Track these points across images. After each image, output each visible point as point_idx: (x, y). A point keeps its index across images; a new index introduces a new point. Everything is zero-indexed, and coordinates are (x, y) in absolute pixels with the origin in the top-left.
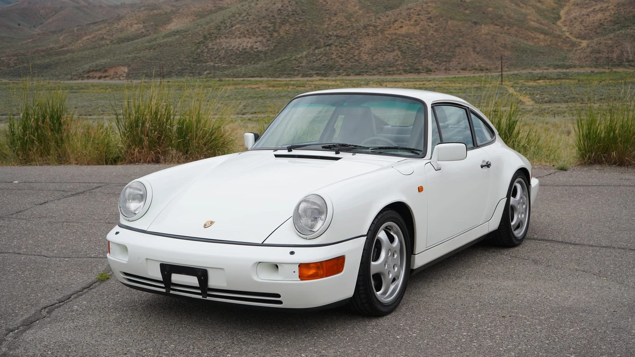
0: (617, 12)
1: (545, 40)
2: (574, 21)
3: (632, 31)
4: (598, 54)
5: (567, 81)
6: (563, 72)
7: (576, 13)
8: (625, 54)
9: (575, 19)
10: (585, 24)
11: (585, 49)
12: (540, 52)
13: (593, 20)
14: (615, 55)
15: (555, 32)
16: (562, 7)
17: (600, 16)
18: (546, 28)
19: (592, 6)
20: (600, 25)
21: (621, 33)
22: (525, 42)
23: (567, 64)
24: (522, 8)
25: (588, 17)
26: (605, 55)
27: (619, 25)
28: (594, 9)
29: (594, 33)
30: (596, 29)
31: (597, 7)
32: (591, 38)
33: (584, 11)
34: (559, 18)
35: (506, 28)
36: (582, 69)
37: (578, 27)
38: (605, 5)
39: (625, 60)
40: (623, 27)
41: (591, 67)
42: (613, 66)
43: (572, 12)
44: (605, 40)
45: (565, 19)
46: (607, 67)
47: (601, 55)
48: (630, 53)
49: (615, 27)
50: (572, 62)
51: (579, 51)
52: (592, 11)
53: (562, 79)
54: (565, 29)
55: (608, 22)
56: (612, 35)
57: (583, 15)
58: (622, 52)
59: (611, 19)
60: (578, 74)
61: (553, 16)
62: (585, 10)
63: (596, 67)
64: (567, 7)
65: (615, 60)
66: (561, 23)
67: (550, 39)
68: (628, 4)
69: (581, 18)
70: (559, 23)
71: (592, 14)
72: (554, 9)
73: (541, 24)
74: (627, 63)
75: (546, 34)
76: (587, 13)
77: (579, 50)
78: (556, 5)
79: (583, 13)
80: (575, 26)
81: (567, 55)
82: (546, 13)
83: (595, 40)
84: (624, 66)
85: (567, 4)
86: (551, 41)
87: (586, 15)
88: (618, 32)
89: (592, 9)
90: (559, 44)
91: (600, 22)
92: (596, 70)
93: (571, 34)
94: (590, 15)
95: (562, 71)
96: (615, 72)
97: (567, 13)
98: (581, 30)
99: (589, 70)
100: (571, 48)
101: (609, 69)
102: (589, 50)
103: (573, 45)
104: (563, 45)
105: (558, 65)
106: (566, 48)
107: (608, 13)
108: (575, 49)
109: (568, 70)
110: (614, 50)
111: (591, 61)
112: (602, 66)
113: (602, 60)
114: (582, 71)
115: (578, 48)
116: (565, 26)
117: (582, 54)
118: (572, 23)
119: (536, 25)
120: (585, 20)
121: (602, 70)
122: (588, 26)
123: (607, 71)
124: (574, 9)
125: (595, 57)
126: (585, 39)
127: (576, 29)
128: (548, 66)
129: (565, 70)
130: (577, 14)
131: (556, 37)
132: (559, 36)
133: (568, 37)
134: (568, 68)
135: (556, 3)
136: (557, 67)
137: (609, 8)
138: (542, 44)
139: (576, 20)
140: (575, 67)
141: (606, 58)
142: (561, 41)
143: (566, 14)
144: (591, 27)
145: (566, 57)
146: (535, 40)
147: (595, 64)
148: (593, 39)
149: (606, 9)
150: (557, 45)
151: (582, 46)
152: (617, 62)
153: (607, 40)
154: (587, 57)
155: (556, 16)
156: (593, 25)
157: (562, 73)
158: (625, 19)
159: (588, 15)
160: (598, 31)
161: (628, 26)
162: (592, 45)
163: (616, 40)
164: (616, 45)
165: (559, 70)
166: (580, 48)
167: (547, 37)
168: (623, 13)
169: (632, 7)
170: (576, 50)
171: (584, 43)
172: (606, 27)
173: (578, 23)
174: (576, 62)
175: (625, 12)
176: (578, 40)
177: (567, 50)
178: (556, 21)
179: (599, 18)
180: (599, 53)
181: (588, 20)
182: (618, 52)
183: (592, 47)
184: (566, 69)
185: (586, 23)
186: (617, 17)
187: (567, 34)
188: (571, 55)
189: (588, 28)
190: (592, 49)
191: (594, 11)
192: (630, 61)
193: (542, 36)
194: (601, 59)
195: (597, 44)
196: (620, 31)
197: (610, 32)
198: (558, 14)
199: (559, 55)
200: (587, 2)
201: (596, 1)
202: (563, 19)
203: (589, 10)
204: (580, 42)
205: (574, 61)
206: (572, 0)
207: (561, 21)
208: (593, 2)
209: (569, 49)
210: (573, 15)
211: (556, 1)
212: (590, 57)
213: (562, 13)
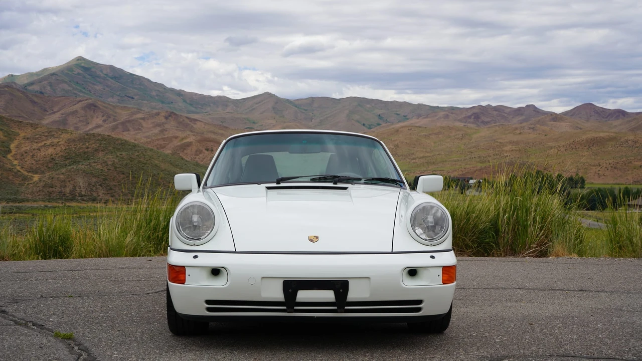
0: (67, 147)
2: (25, 155)
3: (83, 167)
4: (51, 189)
5: (23, 215)
6: (16, 206)
7: (26, 147)
8: (78, 189)
9: (26, 153)
10: (35, 158)
11: (37, 183)
13: (45, 155)
14: (68, 190)
15: (6, 165)
16: (12, 140)
17: (51, 151)
19: (43, 141)
20: (51, 160)
21: (73, 168)
23: (20, 197)
25: (39, 152)
26: (58, 189)
27: (70, 160)
28: (45, 144)
29: (46, 168)
30: (48, 163)
31: (48, 142)
32: (43, 173)
33: (35, 146)
34: (10, 151)
36: (35, 203)
37: (29, 161)
38: (56, 141)
39: (77, 194)
40: (74, 162)
41: (44, 201)
42: (67, 200)
43: (23, 146)
44: (56, 175)
45: (16, 153)
46: (60, 202)
47: (54, 189)
48: (82, 187)
49: (67, 162)
50: (25, 196)
51: (31, 185)
52: (43, 146)
53: (15, 213)
54: (15, 162)
55: (59, 157)
56: (64, 170)
57: (34, 149)
58: (74, 186)
59: (62, 154)
60: (32, 208)
61: (3, 149)
62: (35, 144)
63: (49, 202)
64: (17, 140)
65: (68, 195)
66: (11, 156)
68: (78, 140)
69: (32, 152)
70: (9, 156)
71: (43, 149)
72: (3, 142)
74: (79, 198)
76: (37, 148)
77: (31, 184)
78: (6, 138)
79: (34, 147)
80: (26, 159)
81: (19, 189)
83: (47, 174)
84: (77, 201)
85: (17, 138)
86: (2, 174)
87: (37, 149)
88: (70, 168)
89: (42, 144)
90: (11, 178)
91: (52, 157)
92: (50, 205)
93: (22, 167)
94: (42, 151)
95: (15, 205)
96: (69, 206)
97: (17, 147)
98: (32, 164)
99: (42, 204)
100: (22, 182)
101: (62, 203)
102: (42, 184)
103: (25, 179)
104: (14, 179)
105: (10, 199)
106: (17, 182)
107: (59, 149)
108: (27, 183)
109: (21, 205)
110: (66, 184)
111: (44, 195)
112: (56, 201)
113: (55, 195)
114: (35, 205)
115: (30, 182)
116: (16, 160)
117: (35, 188)
118: (22, 157)
120: (36, 154)
121: (55, 204)
122: (39, 161)
123: (61, 205)
124: (25, 143)
125: (48, 191)
126: (36, 173)
127: (27, 163)
129: (17, 204)
130: (28, 148)
131: (6, 170)
132: (10, 170)
133: (19, 171)
134: (21, 202)
135: (5, 136)
136: (8, 201)
137: (60, 143)
139: (26, 154)
140: (28, 201)
141: (59, 192)
142: (12, 175)
143: (16, 148)
144: (43, 162)
145: (18, 191)
147: (48, 198)
148: (45, 174)
149: (57, 145)
150: (8, 179)
151: (34, 180)
152: (70, 197)
153: (59, 175)
154: (39, 191)
155: (7, 149)
156: (44, 159)
157: (14, 207)
158: (76, 155)
160: (50, 166)
161: (79, 162)
162: (44, 179)
163: (69, 175)
164: (68, 180)
165: (11, 204)
166: (32, 182)
168: (74, 149)
169: (82, 143)
170: (28, 184)
171: (36, 178)
172: (57, 162)
173: (29, 157)
174: (28, 196)
175: (75, 148)
176: (30, 174)
177: (19, 184)
178: (7, 154)
179: (50, 153)
180: (52, 187)
181: (39, 155)
182: (71, 187)
183: (44, 181)
184: (19, 203)
185: (37, 157)
186: (68, 153)
187: (18, 168)
188: (23, 189)
189: (40, 162)
190: (44, 183)
191: (45, 146)
192: (82, 196)
194: (54, 193)
195: (49, 179)
196: (72, 167)
197: (62, 167)
198: (8, 147)
199: (10, 188)
200: (37, 136)
201: (46, 136)
202: (13, 152)
203: (40, 145)
204: (32, 176)
205: (26, 195)
206: (22, 134)
207: (11, 154)
208: (43, 137)
209: (20, 183)
210: (23, 149)
211: (6, 134)
212: (43, 191)
213: (12, 146)
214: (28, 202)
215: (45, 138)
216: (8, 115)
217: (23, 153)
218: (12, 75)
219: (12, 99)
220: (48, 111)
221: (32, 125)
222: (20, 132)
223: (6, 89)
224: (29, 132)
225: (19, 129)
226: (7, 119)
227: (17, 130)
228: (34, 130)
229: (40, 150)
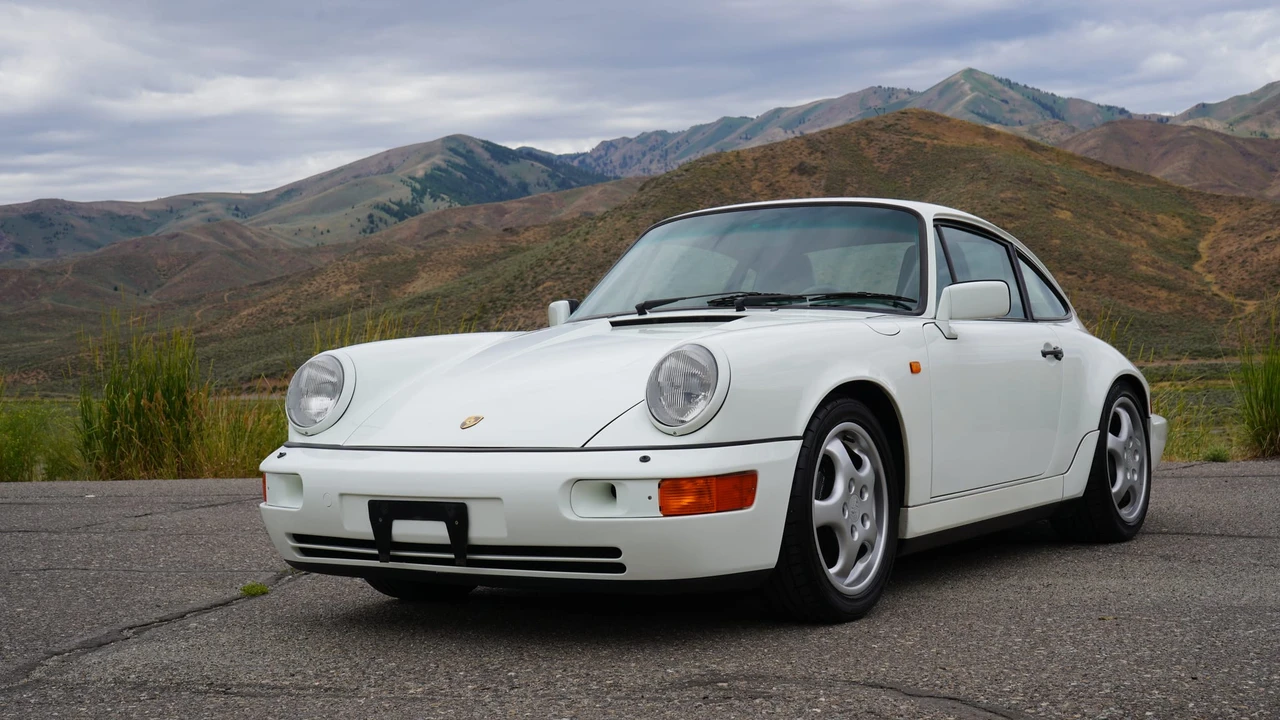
1: (1171, 302)
2: (1227, 262)
5: (1220, 382)
6: (1211, 365)
7: (1230, 245)
9: (1230, 258)
10: (1249, 268)
11: (1253, 317)
12: (1161, 326)
13: (1267, 259)
15: (1190, 285)
16: (1201, 234)
18: (1171, 277)
19: (1262, 232)
22: (1130, 305)
23: (1219, 347)
24: (1121, 237)
25: (1256, 254)
28: (1267, 238)
29: (1270, 286)
30: (1274, 276)
31: (1274, 234)
32: (1264, 296)
33: (1247, 243)
34: (1197, 256)
35: (1089, 279)
37: (1235, 273)
43: (1223, 244)
45: (1210, 259)
50: (1228, 345)
51: (1241, 322)
52: (1264, 242)
53: (1208, 378)
54: (1209, 278)
57: (1246, 250)
60: (1242, 368)
61: (1183, 252)
62: (1248, 240)
64: (1212, 234)
66: (1202, 266)
67: (1179, 300)
69: (1241, 256)
70: (1197, 267)
71: (1264, 248)
72: (1185, 239)
73: (1160, 268)
75: (1171, 289)
76: (1252, 246)
77: (1240, 319)
78: (1190, 232)
79: (1245, 246)
80: (1230, 271)
82: (1169, 247)
83: (1272, 299)
85: (1212, 229)
86: (1183, 302)
87: (1252, 249)
89: (1263, 237)
90: (1200, 308)
93: (1223, 287)
94: (1261, 250)
95: (1208, 362)
97: (1212, 247)
98: (1243, 279)
100: (1223, 317)
102: (1262, 319)
103: (1228, 309)
104: (1206, 312)
105: (1199, 351)
106: (1213, 317)
108: (1232, 318)
109: (1219, 361)
111: (1266, 341)
115: (1239, 316)
116: (1210, 272)
117: (1248, 328)
118: (1223, 266)
119: (1151, 271)
120: (1249, 259)
122: (1257, 272)
124: (1227, 238)
126: (1251, 297)
127: (1233, 278)
128: (1179, 353)
129: (1213, 361)
130: (1234, 248)
131: (1191, 294)
132: (1199, 293)
133: (1216, 295)
134: (1220, 356)
135: (1189, 227)
136: (1195, 354)
138: (1165, 309)
139: (1231, 261)
140: (1234, 353)
142: (1203, 303)
143: (1210, 249)
144: (1265, 274)
145: (1214, 334)
146: (1150, 302)
148: (1267, 298)
150: (1196, 311)
151: (1247, 312)
154: (1257, 333)
155: (1190, 252)
156: (1267, 268)
157: (1207, 366)
159: (1255, 249)
162: (1266, 309)
165: (1201, 361)
166: (1242, 315)
167: (1174, 295)
170: (1234, 320)
171: (1251, 306)
173: (1236, 267)
174: (1236, 343)
176: (1238, 300)
177: (1217, 320)
178: (1192, 263)
179: (1277, 256)
181: (1255, 259)
183: (1266, 312)
184: (1216, 358)
185: (1251, 264)
187: (1215, 289)
188: (1224, 330)
189: (1258, 275)
190: (1266, 317)
191: (1267, 241)
193: (1163, 294)
198: (1194, 248)
199: (1199, 330)
200: (1251, 224)
201: (1270, 222)
202: (1205, 258)
203: (1257, 240)
204: (1243, 305)
205: (1231, 342)
206: (1222, 221)
207: (1201, 262)
208: (1264, 223)
209: (1219, 317)
210: (1224, 251)
211: (1189, 224)
212: (1265, 333)
213: (1203, 246)
214: (1235, 355)
215: (1267, 226)
216: (1196, 184)
217: (1225, 258)
218: (1204, 105)
219: (1204, 153)
220: (1276, 171)
221: (1240, 201)
222: (1217, 217)
223: (1192, 133)
224: (1234, 216)
225: (1216, 211)
226: (1191, 193)
227: (1210, 213)
228: (1244, 212)
229: (1257, 251)
